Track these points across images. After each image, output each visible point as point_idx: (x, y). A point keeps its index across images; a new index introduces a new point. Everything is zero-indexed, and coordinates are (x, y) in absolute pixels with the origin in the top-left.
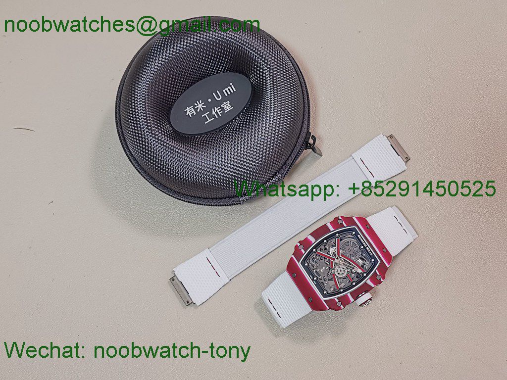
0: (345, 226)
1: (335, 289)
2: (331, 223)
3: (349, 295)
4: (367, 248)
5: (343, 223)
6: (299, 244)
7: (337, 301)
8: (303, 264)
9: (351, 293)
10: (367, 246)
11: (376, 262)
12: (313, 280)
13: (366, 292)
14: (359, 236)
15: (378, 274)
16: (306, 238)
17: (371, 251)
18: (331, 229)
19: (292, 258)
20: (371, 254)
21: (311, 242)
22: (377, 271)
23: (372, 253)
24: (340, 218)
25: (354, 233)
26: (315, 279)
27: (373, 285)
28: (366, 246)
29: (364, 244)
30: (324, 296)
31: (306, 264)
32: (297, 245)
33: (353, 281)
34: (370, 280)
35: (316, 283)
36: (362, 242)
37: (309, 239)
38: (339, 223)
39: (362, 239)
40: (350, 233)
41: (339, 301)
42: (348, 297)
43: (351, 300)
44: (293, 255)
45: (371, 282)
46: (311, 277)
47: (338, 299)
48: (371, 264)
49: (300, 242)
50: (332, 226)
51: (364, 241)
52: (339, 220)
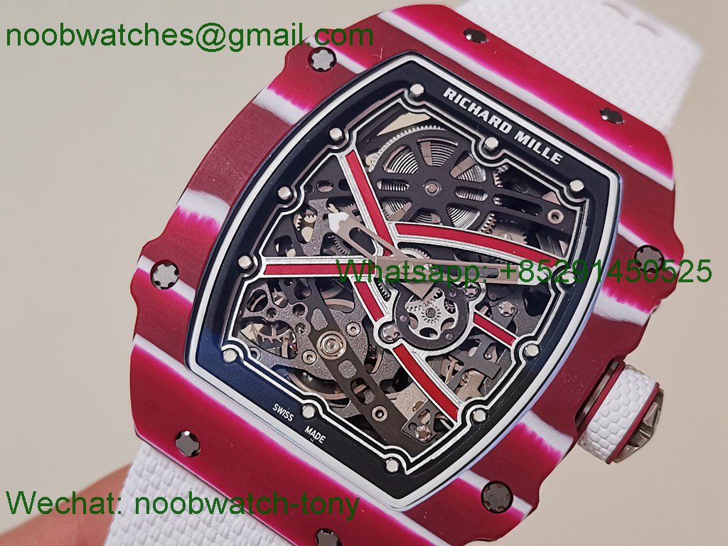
0: (357, 68)
1: (439, 428)
2: (280, 85)
3: (534, 424)
4: (520, 137)
5: (342, 59)
6: (146, 265)
7: (479, 483)
8: (211, 361)
9: (543, 409)
10: (517, 128)
11: (596, 190)
12: (298, 425)
13: (615, 366)
14: (450, 94)
15: (639, 242)
16: (177, 216)
17: (545, 144)
18: (290, 112)
19: (137, 356)
20: (555, 158)
21: (210, 222)
22: (623, 230)
23: (554, 149)
25: (418, 89)
26: (308, 413)
27: (627, 312)
28: (506, 129)
29: (495, 121)
30: (398, 486)
31: (230, 357)
32: (139, 275)
33: (518, 339)
34: (611, 294)
35: (322, 438)
36: (479, 116)
37: (194, 217)
38: (320, 70)
39: (470, 102)
40: (399, 100)
41: (488, 481)
42: (533, 435)
43: (552, 449)
44: (137, 335)
45: (618, 301)
46: (281, 410)
47: (478, 469)
48: (578, 209)
49: (148, 250)
50: (287, 96)
51: (485, 107)
52: (315, 57)
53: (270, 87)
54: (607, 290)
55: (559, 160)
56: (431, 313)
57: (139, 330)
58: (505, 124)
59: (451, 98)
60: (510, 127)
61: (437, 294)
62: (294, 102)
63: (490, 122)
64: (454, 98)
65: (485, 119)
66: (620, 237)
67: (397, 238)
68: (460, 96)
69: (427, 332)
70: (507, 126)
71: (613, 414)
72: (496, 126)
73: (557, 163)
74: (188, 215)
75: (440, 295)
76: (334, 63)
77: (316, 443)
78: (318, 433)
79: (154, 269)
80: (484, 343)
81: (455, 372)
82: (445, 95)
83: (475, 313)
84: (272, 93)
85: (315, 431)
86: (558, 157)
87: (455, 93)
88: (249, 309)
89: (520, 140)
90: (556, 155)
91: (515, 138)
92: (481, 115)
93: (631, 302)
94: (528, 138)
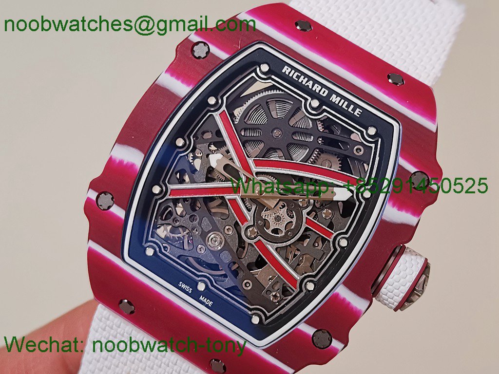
0: (224, 56)
1: (285, 292)
2: (173, 70)
3: (344, 292)
4: (334, 99)
5: (214, 50)
6: (93, 195)
7: (310, 331)
8: (137, 254)
9: (350, 283)
10: (331, 92)
11: (385, 132)
12: (195, 295)
13: (398, 251)
14: (287, 70)
15: (412, 169)
16: (111, 161)
17: (350, 102)
18: (180, 88)
19: (91, 254)
20: (357, 112)
21: (132, 166)
22: (402, 162)
23: (357, 106)
24: (195, 38)
25: (265, 68)
26: (201, 287)
27: (405, 217)
28: (324, 93)
29: (317, 88)
30: (260, 332)
31: (150, 252)
32: (88, 201)
33: (335, 234)
34: (394, 205)
35: (210, 303)
36: (306, 85)
37: (121, 162)
38: (199, 57)
39: (300, 75)
40: (253, 75)
41: (316, 330)
42: (344, 299)
43: (356, 308)
44: (90, 240)
45: (399, 210)
46: (184, 286)
47: (310, 322)
48: (373, 145)
49: (94, 185)
50: (178, 78)
51: (310, 78)
52: (195, 48)
53: (166, 71)
54: (391, 203)
55: (360, 113)
56: (278, 219)
57: (91, 237)
58: (323, 89)
59: (287, 73)
60: (327, 92)
61: (282, 206)
62: (182, 82)
63: (314, 89)
64: (289, 73)
65: (310, 87)
66: (399, 166)
67: (255, 169)
68: (293, 71)
69: (276, 231)
70: (325, 91)
71: (396, 284)
72: (317, 91)
73: (358, 116)
74: (118, 161)
75: (284, 207)
76: (208, 52)
77: (207, 306)
78: (208, 300)
79: (98, 197)
80: (313, 237)
81: (295, 255)
82: (283, 71)
83: (307, 218)
84: (168, 76)
85: (206, 299)
86: (359, 111)
87: (290, 69)
88: (162, 219)
89: (333, 101)
90: (358, 110)
91: (331, 99)
92: (308, 84)
93: (407, 211)
94: (339, 99)
